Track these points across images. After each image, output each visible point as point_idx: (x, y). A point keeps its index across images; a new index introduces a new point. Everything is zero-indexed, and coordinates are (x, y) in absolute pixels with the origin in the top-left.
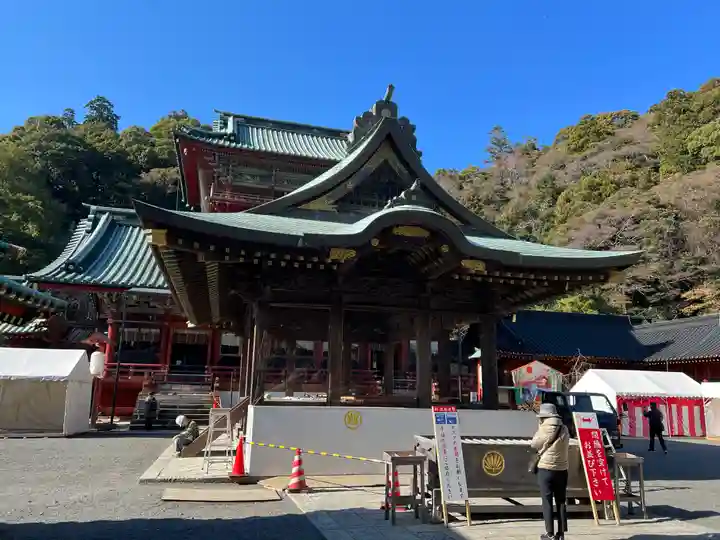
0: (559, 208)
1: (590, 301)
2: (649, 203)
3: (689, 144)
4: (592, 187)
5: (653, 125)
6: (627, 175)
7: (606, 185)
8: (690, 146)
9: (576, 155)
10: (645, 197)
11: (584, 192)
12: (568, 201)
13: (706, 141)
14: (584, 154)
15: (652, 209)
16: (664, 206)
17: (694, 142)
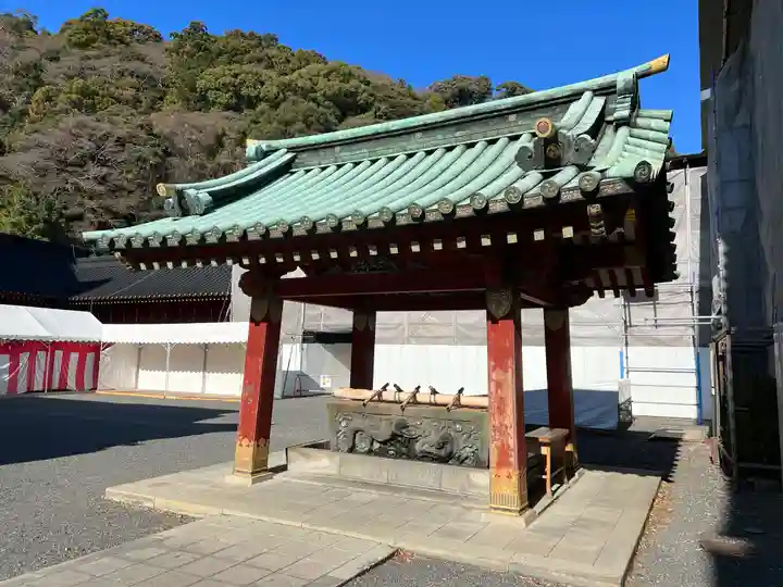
0: (34, 105)
1: (41, 225)
2: (142, 127)
3: (198, 82)
4: (85, 93)
5: (172, 51)
6: (129, 93)
7: (103, 97)
8: (200, 84)
9: (75, 51)
10: (140, 120)
11: (74, 96)
12: (49, 99)
13: (213, 85)
14: (87, 53)
15: (143, 134)
16: (155, 136)
17: (203, 81)
